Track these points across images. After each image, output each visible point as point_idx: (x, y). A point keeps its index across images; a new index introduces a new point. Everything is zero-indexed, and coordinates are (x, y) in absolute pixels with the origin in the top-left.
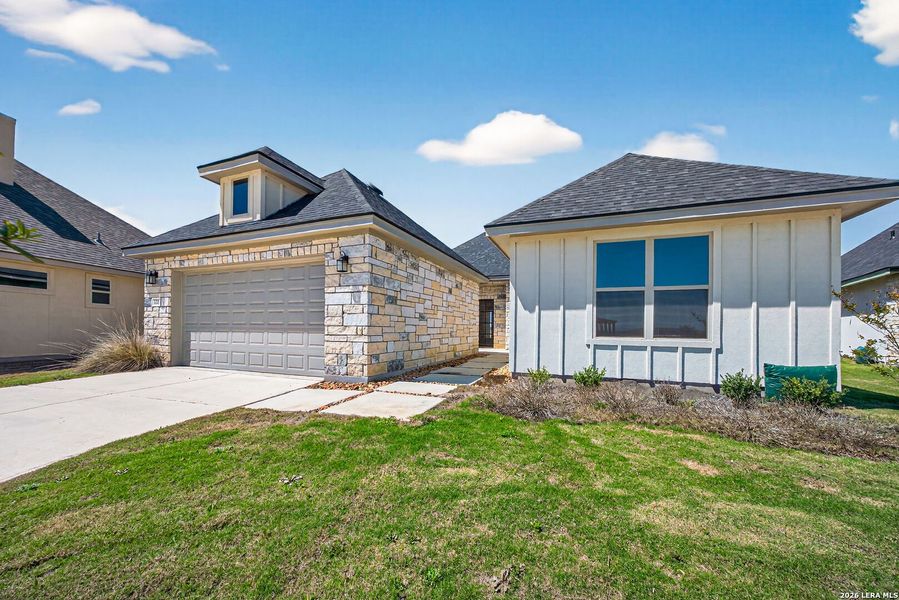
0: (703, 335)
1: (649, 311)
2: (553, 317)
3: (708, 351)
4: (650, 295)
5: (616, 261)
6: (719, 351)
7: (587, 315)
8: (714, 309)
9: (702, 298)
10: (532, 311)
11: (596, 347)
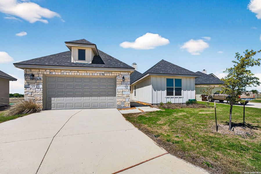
0: (181, 95)
1: (174, 91)
2: (159, 92)
3: (182, 98)
4: (174, 89)
5: (169, 82)
6: (183, 98)
7: (165, 92)
8: (182, 91)
9: (181, 89)
10: (155, 91)
11: (167, 98)
